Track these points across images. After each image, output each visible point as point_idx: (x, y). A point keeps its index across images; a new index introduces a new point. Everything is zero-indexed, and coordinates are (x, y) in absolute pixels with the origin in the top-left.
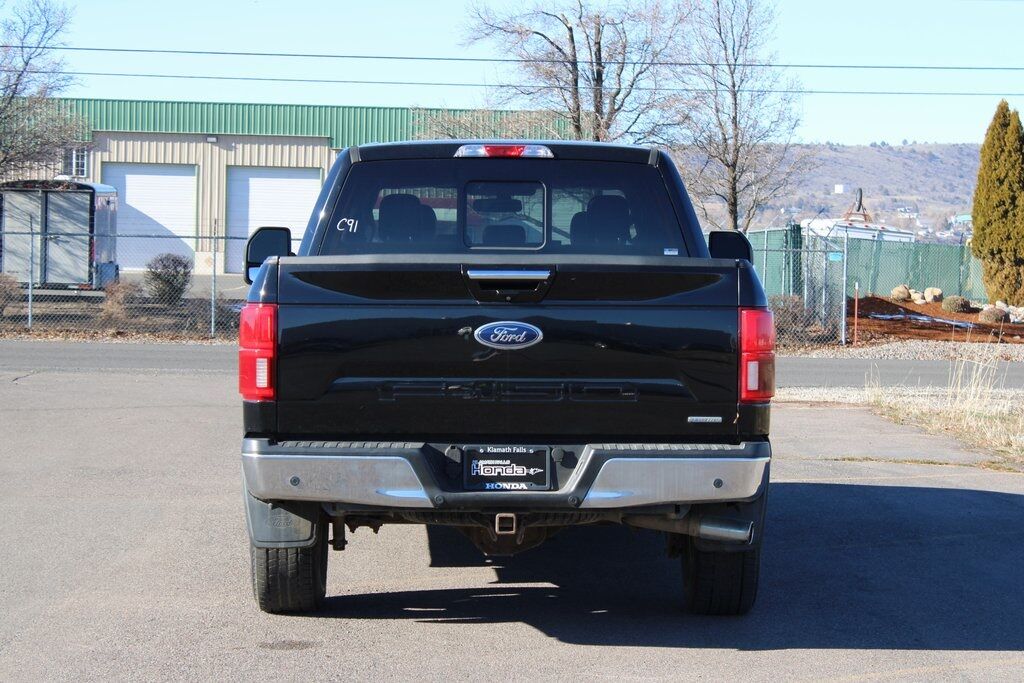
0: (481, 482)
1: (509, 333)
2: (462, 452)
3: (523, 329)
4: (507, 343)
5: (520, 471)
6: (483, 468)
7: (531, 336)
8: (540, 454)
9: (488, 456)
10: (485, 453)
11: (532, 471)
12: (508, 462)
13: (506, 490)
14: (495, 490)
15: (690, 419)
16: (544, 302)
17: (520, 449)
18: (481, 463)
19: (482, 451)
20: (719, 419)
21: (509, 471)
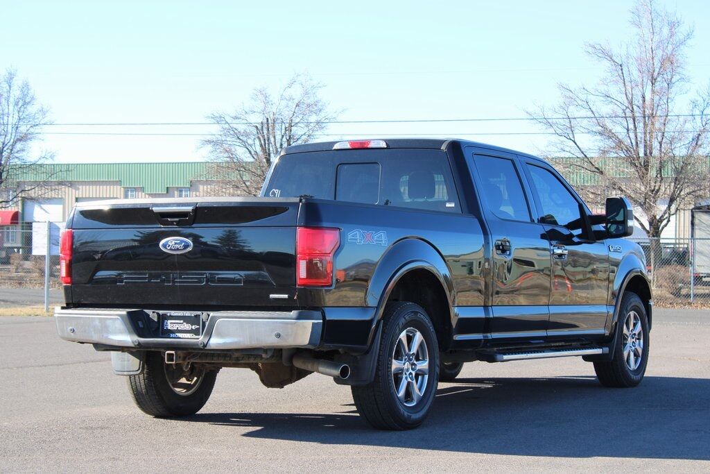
0: (168, 333)
1: (176, 244)
2: (158, 314)
3: (182, 241)
4: (175, 250)
5: (187, 327)
6: (170, 325)
7: (186, 246)
8: (197, 317)
9: (172, 317)
10: (170, 316)
11: (193, 327)
12: (182, 321)
13: (180, 338)
14: (175, 338)
15: (272, 296)
16: (194, 225)
17: (187, 313)
18: (169, 321)
19: (168, 315)
20: (286, 296)
21: (182, 327)
